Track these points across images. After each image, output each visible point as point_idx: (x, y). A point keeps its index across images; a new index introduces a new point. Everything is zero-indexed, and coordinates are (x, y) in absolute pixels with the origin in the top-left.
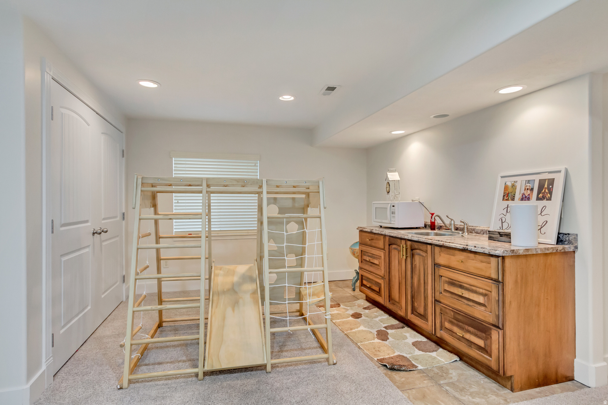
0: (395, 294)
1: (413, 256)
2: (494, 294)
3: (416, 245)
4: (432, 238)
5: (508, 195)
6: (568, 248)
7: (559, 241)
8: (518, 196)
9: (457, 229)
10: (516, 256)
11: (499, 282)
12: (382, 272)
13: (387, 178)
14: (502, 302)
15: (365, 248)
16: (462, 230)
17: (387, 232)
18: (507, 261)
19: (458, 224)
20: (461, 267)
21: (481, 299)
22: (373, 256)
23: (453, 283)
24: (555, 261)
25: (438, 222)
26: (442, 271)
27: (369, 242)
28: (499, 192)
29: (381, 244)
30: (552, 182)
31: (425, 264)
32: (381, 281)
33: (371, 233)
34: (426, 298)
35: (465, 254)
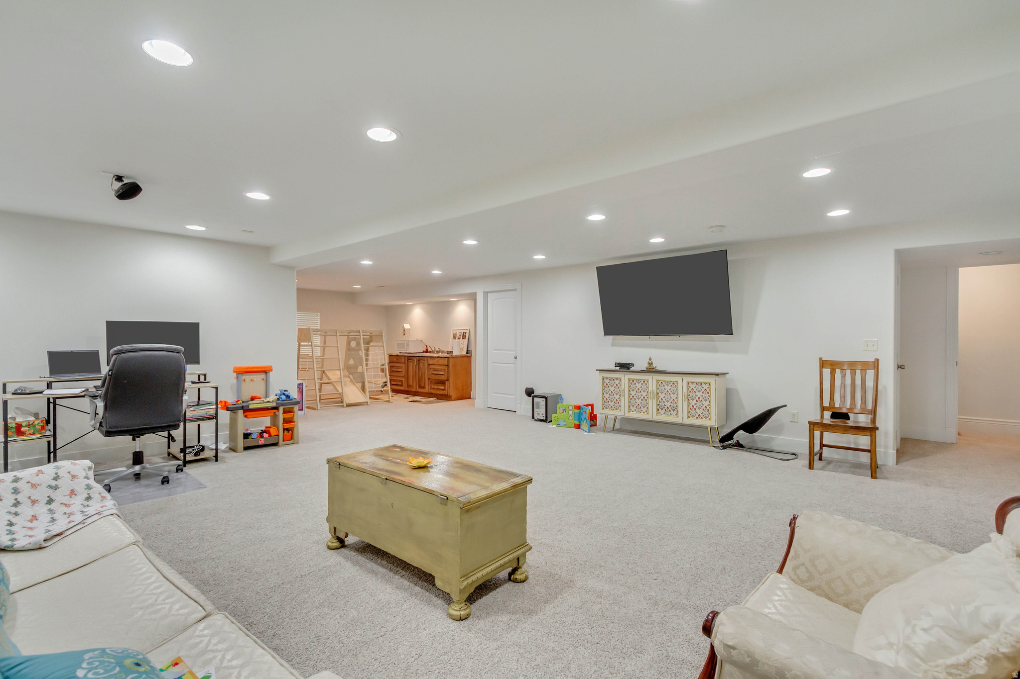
0: (411, 383)
1: (419, 363)
2: (447, 370)
3: (421, 358)
4: (428, 354)
5: (454, 338)
6: (469, 355)
7: (467, 353)
8: (457, 338)
9: (437, 352)
10: (453, 357)
11: (448, 366)
12: (404, 373)
13: (403, 327)
14: (449, 372)
15: (392, 364)
16: (439, 352)
17: (406, 355)
18: (450, 359)
19: (438, 350)
20: (436, 363)
21: (443, 373)
22: (398, 367)
23: (435, 370)
24: (465, 359)
25: (429, 349)
26: (431, 367)
27: (396, 361)
28: (452, 336)
29: (403, 360)
30: (466, 333)
31: (424, 366)
32: (403, 379)
33: (397, 356)
34: (425, 379)
35: (438, 358)
